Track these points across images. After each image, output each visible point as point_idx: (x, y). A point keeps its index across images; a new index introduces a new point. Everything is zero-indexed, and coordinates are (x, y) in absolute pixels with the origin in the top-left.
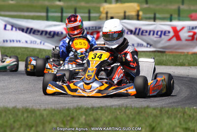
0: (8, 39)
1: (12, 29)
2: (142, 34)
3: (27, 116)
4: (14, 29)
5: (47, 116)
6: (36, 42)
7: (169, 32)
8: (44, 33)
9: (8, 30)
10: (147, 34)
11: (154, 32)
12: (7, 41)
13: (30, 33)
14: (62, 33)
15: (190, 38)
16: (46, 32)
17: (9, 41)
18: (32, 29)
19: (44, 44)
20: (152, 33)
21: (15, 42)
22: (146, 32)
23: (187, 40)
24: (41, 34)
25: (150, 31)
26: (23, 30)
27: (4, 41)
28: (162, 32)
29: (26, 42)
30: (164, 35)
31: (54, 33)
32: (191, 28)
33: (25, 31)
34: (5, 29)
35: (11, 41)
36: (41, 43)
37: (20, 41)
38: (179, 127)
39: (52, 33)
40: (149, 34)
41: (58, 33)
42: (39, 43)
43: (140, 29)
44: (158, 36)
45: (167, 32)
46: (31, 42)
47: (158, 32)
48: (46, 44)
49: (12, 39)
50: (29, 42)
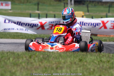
0: (7, 28)
1: (9, 22)
2: (84, 25)
3: (10, 54)
4: (10, 22)
5: (21, 54)
6: (23, 29)
7: (100, 24)
8: (27, 25)
9: (7, 23)
10: (88, 25)
11: (91, 24)
12: (6, 29)
13: (19, 25)
14: (38, 25)
15: (112, 27)
16: (29, 24)
17: (7, 29)
18: (20, 22)
19: (27, 31)
20: (90, 24)
21: (11, 29)
22: (87, 24)
23: (110, 28)
24: (26, 25)
25: (89, 24)
26: (15, 23)
27: (4, 29)
28: (96, 24)
29: (18, 29)
30: (97, 25)
31: (33, 24)
32: (112, 21)
33: (16, 23)
34: (5, 22)
35: (8, 29)
36: (26, 30)
37: (13, 29)
38: (96, 60)
39: (32, 25)
40: (89, 25)
41: (36, 24)
42: (25, 30)
43: (83, 22)
44: (94, 26)
45: (99, 24)
46: (20, 29)
47: (93, 24)
48: (29, 31)
49: (9, 28)
50: (19, 29)
